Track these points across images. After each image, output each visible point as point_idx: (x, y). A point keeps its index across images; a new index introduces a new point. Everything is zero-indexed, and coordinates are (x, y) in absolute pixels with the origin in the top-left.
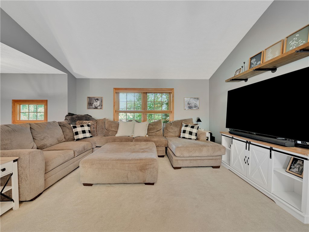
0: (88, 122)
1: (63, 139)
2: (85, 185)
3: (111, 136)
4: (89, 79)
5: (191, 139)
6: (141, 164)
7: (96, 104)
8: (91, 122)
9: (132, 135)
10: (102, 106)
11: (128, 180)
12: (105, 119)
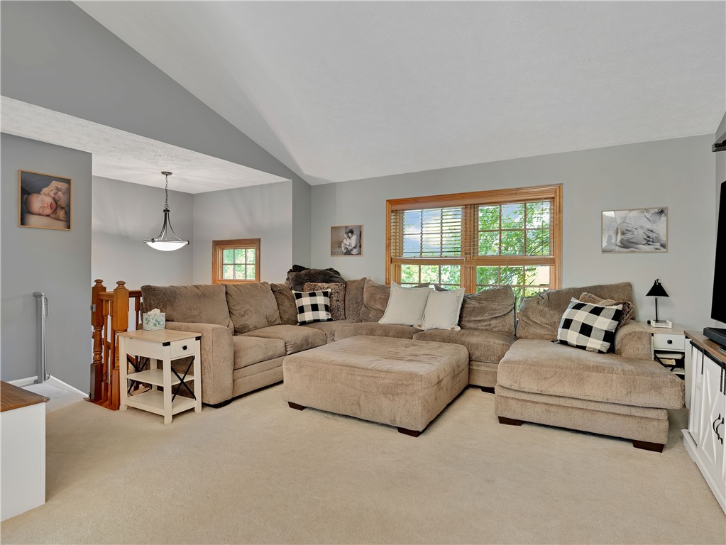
0: (327, 285)
1: (276, 319)
2: (292, 405)
3: (372, 323)
4: (334, 184)
5: (583, 348)
6: (387, 381)
7: (348, 244)
8: (333, 285)
9: (420, 323)
10: (360, 246)
11: (360, 410)
12: (365, 279)
